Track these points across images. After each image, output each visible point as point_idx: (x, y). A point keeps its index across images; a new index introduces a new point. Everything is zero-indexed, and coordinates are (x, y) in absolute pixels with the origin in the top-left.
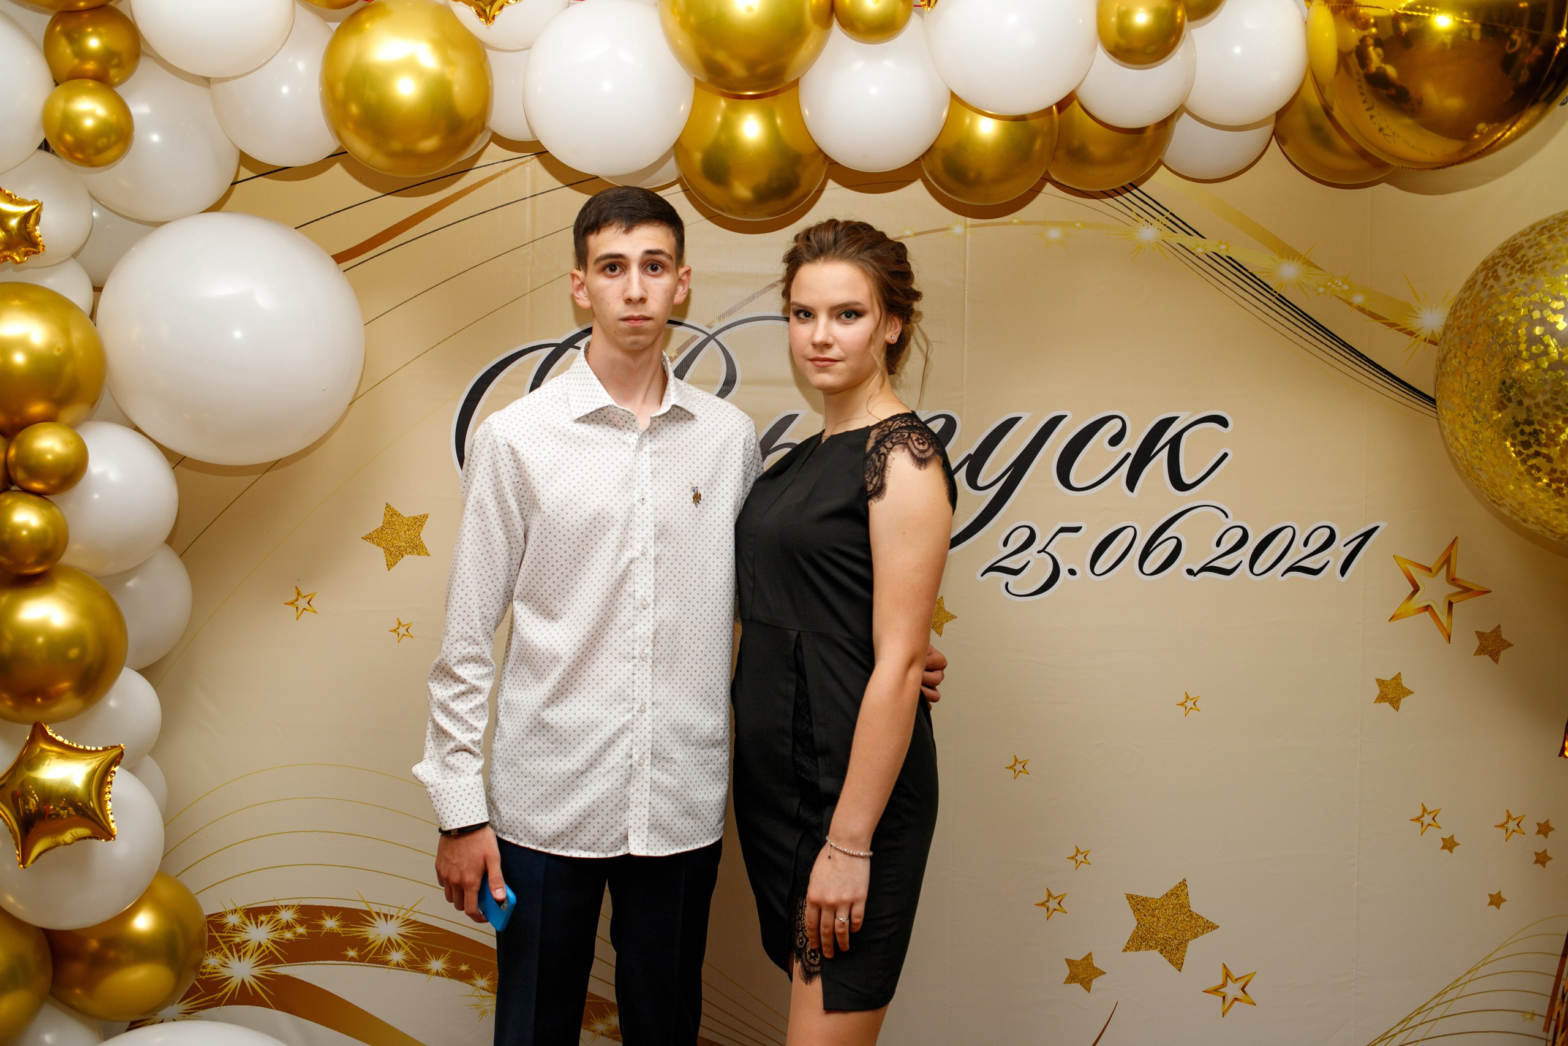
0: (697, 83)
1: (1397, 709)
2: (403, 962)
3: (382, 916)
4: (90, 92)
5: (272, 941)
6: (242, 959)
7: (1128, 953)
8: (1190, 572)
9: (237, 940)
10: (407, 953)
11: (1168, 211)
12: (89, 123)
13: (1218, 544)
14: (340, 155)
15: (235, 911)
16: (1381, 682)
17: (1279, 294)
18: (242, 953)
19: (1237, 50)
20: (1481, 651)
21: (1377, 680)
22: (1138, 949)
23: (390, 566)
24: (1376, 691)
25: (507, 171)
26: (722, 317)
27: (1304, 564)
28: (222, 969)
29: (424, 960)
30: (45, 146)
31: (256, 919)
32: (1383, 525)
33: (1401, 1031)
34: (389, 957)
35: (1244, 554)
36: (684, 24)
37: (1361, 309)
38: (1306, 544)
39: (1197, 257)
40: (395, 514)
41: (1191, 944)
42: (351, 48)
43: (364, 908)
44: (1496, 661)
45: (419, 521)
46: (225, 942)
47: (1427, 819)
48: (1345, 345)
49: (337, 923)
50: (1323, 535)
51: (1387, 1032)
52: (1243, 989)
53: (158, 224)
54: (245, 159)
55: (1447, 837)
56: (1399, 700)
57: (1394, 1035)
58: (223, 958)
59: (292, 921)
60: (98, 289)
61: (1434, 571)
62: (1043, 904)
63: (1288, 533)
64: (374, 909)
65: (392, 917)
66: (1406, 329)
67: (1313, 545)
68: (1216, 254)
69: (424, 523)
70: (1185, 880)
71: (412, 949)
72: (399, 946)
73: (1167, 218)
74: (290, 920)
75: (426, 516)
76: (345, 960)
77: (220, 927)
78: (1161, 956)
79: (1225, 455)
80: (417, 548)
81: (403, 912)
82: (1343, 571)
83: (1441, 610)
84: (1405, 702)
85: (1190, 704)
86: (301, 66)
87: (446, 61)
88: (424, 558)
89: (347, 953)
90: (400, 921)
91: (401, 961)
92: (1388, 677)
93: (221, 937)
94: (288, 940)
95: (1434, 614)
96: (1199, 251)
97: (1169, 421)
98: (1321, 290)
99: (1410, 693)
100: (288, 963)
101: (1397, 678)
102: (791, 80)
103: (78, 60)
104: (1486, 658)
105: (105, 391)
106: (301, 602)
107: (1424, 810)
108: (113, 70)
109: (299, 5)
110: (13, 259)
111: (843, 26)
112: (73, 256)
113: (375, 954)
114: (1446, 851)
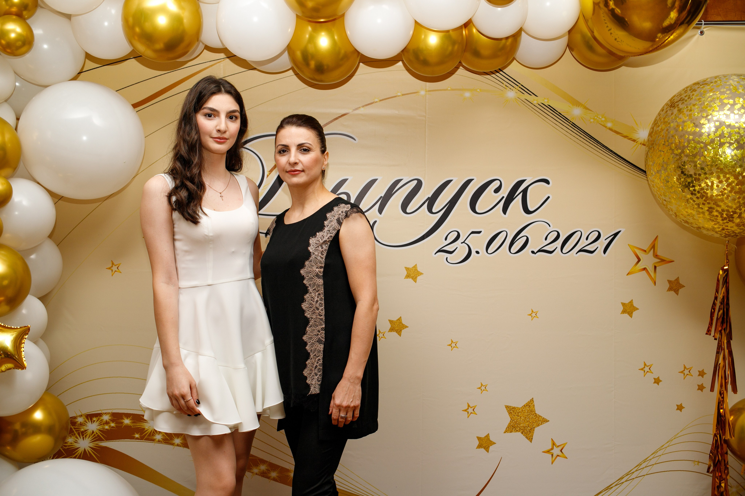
0: (298, 18)
1: (631, 317)
2: (161, 440)
4: (14, 21)
5: (99, 430)
6: (84, 439)
7: (506, 433)
8: (533, 252)
9: (82, 430)
11: (520, 84)
12: (13, 36)
13: (546, 239)
14: (132, 54)
15: (81, 416)
16: (623, 304)
17: (572, 123)
18: (84, 436)
20: (670, 289)
21: (622, 303)
22: (511, 432)
24: (621, 308)
25: (212, 66)
27: (586, 248)
28: (75, 444)
29: (172, 439)
31: (91, 419)
32: (623, 230)
33: (636, 471)
34: (155, 438)
35: (558, 244)
37: (610, 129)
38: (587, 239)
39: (534, 105)
41: (536, 429)
44: (677, 294)
46: (76, 431)
47: (647, 369)
48: (604, 146)
49: (130, 421)
50: (595, 235)
51: (630, 471)
52: (561, 451)
53: (46, 86)
54: (88, 57)
55: (656, 377)
56: (632, 313)
57: (633, 473)
58: (76, 438)
59: (109, 420)
60: (18, 117)
61: (647, 251)
62: (466, 410)
63: (579, 233)
66: (631, 139)
67: (591, 239)
68: (543, 104)
70: (533, 399)
73: (520, 87)
74: (108, 420)
76: (134, 439)
77: (74, 423)
78: (522, 435)
79: (549, 197)
82: (605, 252)
83: (651, 270)
84: (635, 314)
85: (534, 315)
86: (113, 12)
87: (181, 7)
89: (135, 435)
92: (627, 301)
93: (75, 428)
94: (107, 429)
95: (648, 272)
96: (535, 102)
97: (522, 182)
98: (592, 120)
99: (637, 309)
100: (106, 440)
101: (631, 302)
102: (340, 14)
103: (7, 7)
104: (672, 293)
105: (21, 164)
106: (114, 267)
107: (645, 365)
108: (25, 12)
112: (6, 101)
113: (148, 436)
114: (656, 384)
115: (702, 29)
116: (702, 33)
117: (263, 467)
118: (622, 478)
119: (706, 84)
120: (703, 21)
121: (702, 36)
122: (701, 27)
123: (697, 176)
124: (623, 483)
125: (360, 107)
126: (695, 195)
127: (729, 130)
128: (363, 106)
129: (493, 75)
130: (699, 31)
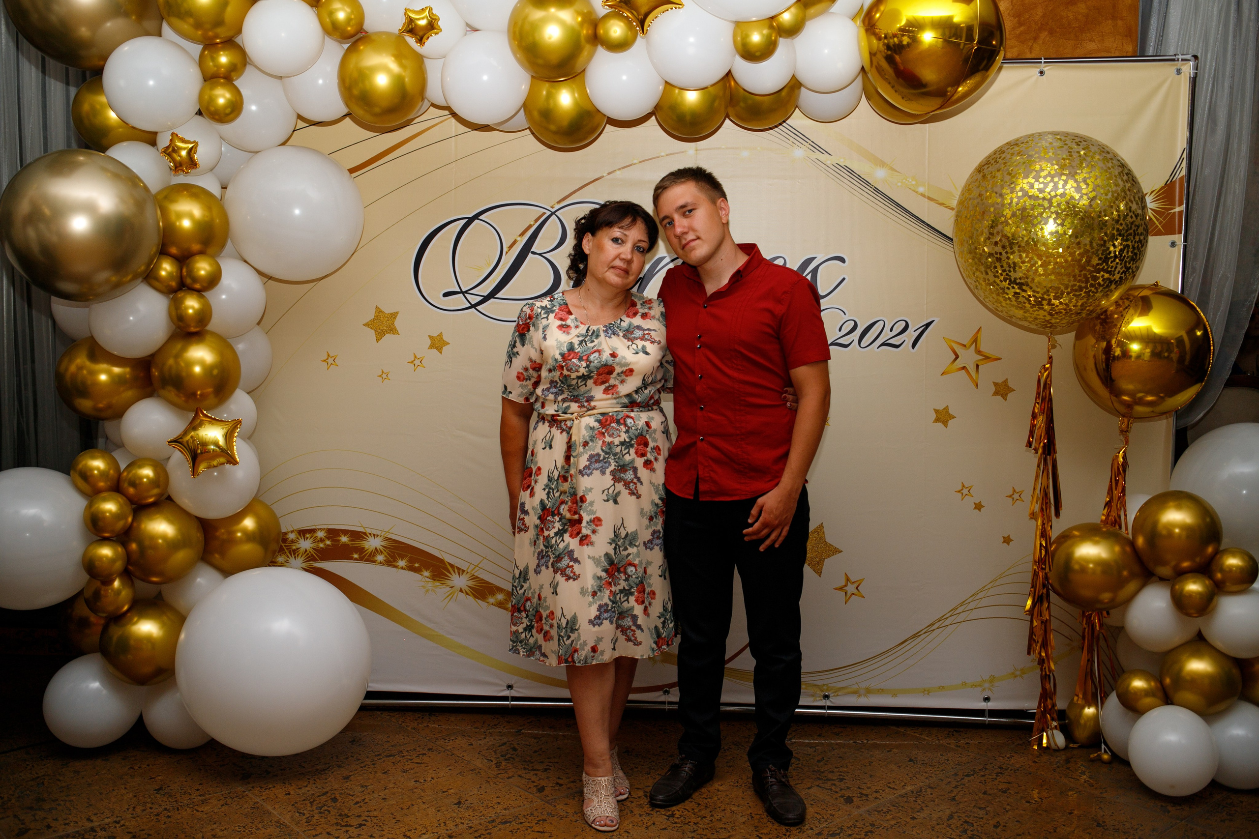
0: (532, 77)
1: (946, 426)
3: (372, 535)
4: (222, 85)
5: (313, 548)
6: (296, 559)
9: (294, 548)
10: (386, 556)
11: (807, 138)
12: (221, 101)
13: (840, 330)
14: (348, 115)
15: (292, 532)
16: (936, 411)
17: (874, 187)
18: (296, 556)
20: (995, 393)
21: (934, 409)
23: (378, 340)
24: (934, 416)
25: (442, 122)
26: (559, 202)
27: (891, 341)
28: (285, 564)
29: (395, 560)
30: (199, 113)
31: (304, 536)
32: (937, 320)
33: (951, 616)
34: (376, 559)
35: (855, 336)
36: (520, 46)
37: (923, 195)
38: (891, 330)
39: (827, 166)
40: (381, 311)
41: (826, 561)
42: (353, 60)
43: (363, 531)
44: (1006, 400)
45: (394, 315)
46: (287, 549)
47: (965, 491)
48: (914, 216)
49: (348, 539)
50: (901, 325)
51: (943, 616)
52: (857, 588)
54: (300, 117)
55: (977, 502)
56: (947, 422)
57: (947, 618)
58: (286, 558)
60: (224, 188)
61: (967, 346)
63: (881, 323)
64: (368, 531)
65: (378, 536)
66: (949, 206)
67: (895, 332)
68: (839, 165)
69: (396, 316)
70: (822, 524)
71: (388, 554)
72: (382, 552)
73: (810, 144)
74: (323, 537)
75: (397, 313)
76: (352, 560)
77: (285, 540)
79: (844, 279)
80: (393, 330)
81: (383, 533)
82: (914, 346)
83: (972, 369)
84: (950, 422)
86: (328, 69)
87: (401, 65)
88: (396, 336)
89: (353, 556)
90: (382, 538)
91: (382, 561)
92: (941, 408)
94: (321, 548)
95: (967, 372)
96: (828, 163)
97: (812, 259)
98: (899, 184)
99: (954, 417)
100: (319, 561)
101: (947, 408)
102: (579, 71)
103: (215, 69)
104: (999, 397)
105: (229, 242)
106: (330, 360)
107: (963, 486)
108: (233, 74)
109: (326, 37)
110: (183, 171)
111: (602, 45)
112: (211, 170)
113: (368, 556)
114: (977, 510)
115: (1041, 69)
116: (1042, 73)
117: (500, 597)
118: (933, 624)
119: (1017, 144)
120: (1043, 58)
121: (1042, 77)
122: (1041, 66)
123: (998, 256)
124: (934, 630)
125: (616, 170)
126: (998, 277)
127: (1032, 202)
128: (619, 169)
129: (776, 129)
130: (1038, 70)
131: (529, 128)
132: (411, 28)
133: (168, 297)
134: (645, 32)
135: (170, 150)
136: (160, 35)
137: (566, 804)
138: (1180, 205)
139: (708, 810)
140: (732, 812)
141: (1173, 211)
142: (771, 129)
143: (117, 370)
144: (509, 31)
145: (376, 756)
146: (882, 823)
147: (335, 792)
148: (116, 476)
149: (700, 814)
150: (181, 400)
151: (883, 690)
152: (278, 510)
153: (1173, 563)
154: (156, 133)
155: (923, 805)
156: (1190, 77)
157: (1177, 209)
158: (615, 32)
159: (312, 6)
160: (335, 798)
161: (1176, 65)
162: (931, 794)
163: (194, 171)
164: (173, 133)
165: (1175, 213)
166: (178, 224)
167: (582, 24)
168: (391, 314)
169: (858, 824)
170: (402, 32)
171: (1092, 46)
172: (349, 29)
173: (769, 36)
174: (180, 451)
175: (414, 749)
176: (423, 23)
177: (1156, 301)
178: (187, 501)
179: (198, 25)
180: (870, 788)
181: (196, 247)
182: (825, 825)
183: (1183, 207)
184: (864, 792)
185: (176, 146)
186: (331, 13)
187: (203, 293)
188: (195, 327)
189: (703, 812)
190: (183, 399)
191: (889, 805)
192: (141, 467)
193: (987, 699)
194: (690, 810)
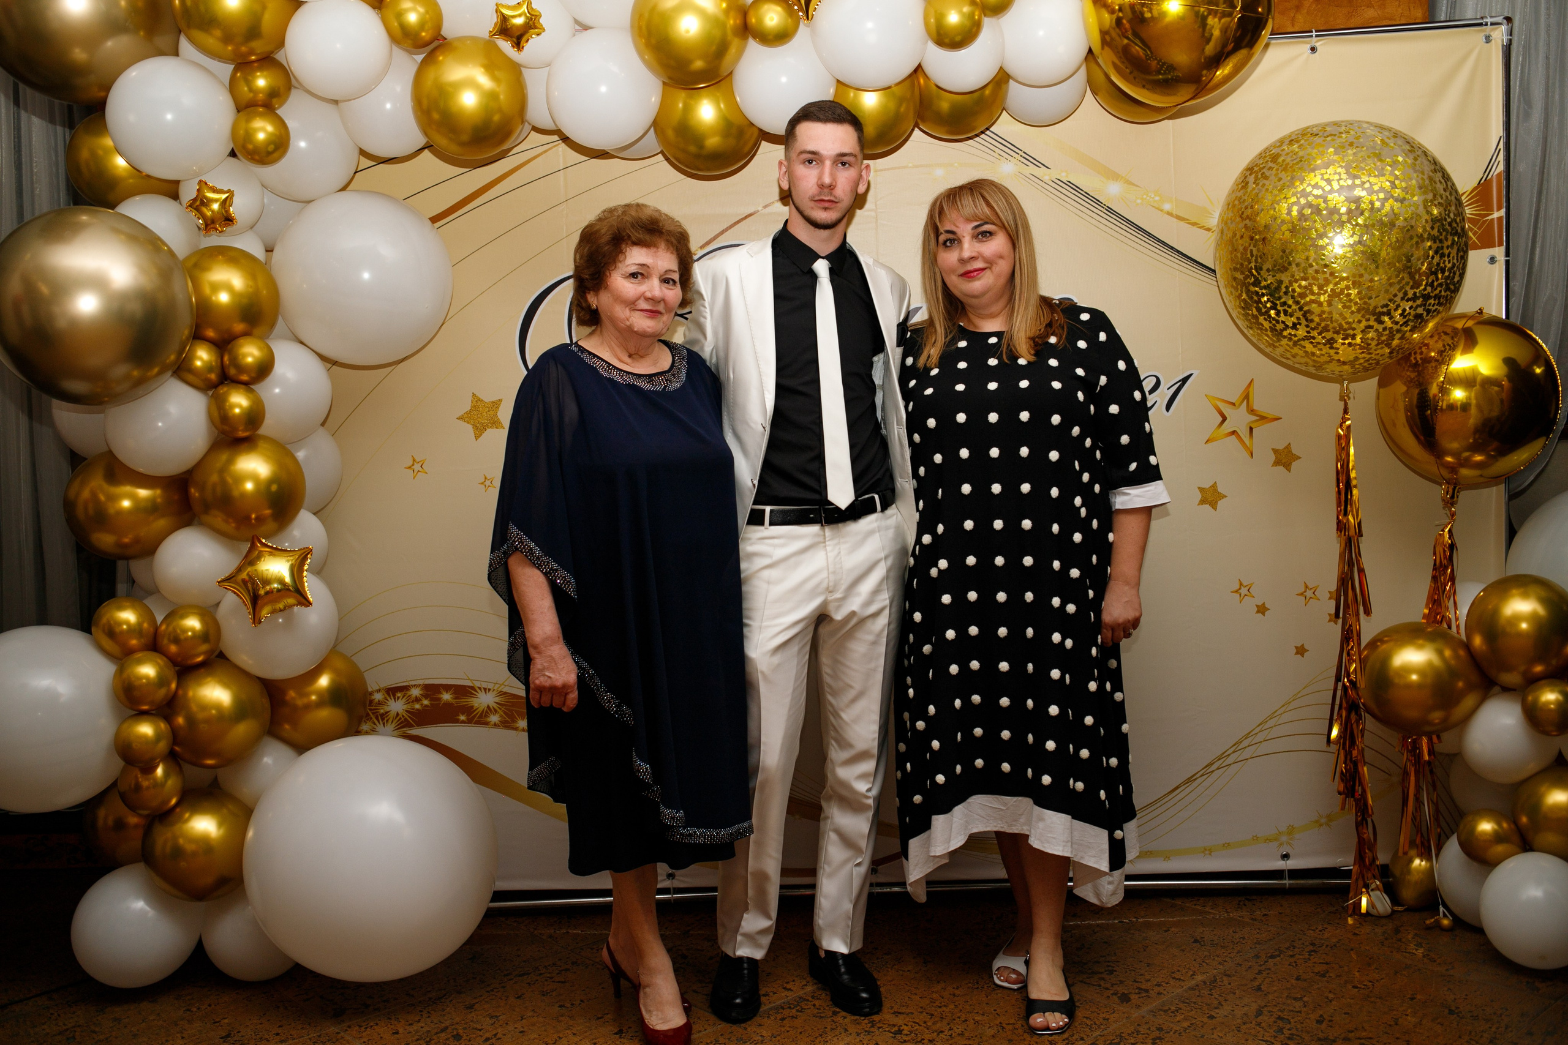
0: (664, 83)
1: (1215, 509)
2: (499, 722)
3: (483, 690)
4: (261, 115)
5: (406, 711)
6: (386, 725)
9: (382, 711)
10: (501, 716)
11: (1020, 150)
12: (261, 136)
14: (428, 147)
15: (379, 691)
16: (1202, 490)
17: (1108, 207)
18: (385, 721)
19: (1041, 33)
20: (1276, 463)
21: (1199, 488)
23: (477, 437)
24: (1199, 496)
25: (545, 152)
26: (702, 247)
28: (372, 733)
29: (514, 721)
30: (233, 154)
31: (394, 696)
32: (1196, 373)
33: (1234, 752)
34: (489, 720)
36: (648, 45)
37: (1170, 214)
39: (1045, 182)
40: (479, 400)
42: (431, 74)
43: (470, 684)
44: (1289, 470)
45: (497, 404)
46: (373, 713)
47: (1244, 591)
48: (1159, 241)
49: (451, 696)
51: (1224, 753)
54: (363, 153)
55: (1260, 604)
56: (1216, 503)
57: (1229, 755)
58: (373, 725)
59: (420, 696)
60: (269, 250)
61: (1237, 404)
64: (477, 684)
65: (489, 690)
66: (1204, 227)
68: (1059, 180)
69: (499, 405)
71: (505, 713)
72: (496, 711)
73: (1021, 156)
74: (418, 695)
75: (500, 401)
76: (458, 723)
77: (371, 702)
80: (496, 423)
81: (497, 686)
82: (1168, 407)
83: (1244, 433)
84: (1220, 504)
86: (398, 89)
87: (494, 78)
89: (459, 717)
90: (495, 692)
91: (497, 722)
92: (1207, 485)
93: (370, 710)
94: (417, 710)
95: (1239, 437)
96: (1046, 178)
98: (1139, 201)
99: (1225, 496)
100: (418, 726)
101: (1214, 485)
102: (725, 74)
103: (251, 95)
104: (1281, 468)
105: (280, 319)
106: (416, 466)
107: (1241, 584)
108: (274, 101)
109: (394, 47)
110: (217, 229)
111: (754, 38)
112: (251, 228)
113: (479, 717)
114: (1260, 614)
115: (1313, 45)
116: (1313, 49)
118: (1211, 764)
120: (1314, 31)
121: (1314, 55)
122: (1311, 41)
124: (1213, 771)
125: (773, 203)
129: (977, 139)
130: (1308, 46)
131: (662, 152)
132: (504, 29)
133: (206, 394)
134: (810, 17)
135: (198, 203)
136: (176, 53)
137: (760, 1025)
138: (1499, 209)
139: (945, 1022)
140: (977, 1022)
141: (1489, 218)
142: (970, 138)
143: (143, 493)
144: (632, 26)
145: (505, 975)
146: (1172, 1025)
147: (458, 1026)
148: (152, 630)
149: (934, 1028)
150: (230, 527)
151: (1151, 852)
152: (362, 662)
153: (1522, 668)
154: (177, 182)
155: (1221, 999)
156: (1503, 45)
157: (1496, 215)
158: (772, 19)
159: (374, 8)
160: (458, 1034)
161: (1484, 31)
162: (1230, 984)
163: (228, 229)
164: (200, 181)
165: (1493, 220)
166: (214, 298)
167: (727, 12)
168: (493, 402)
169: (1141, 1029)
170: (492, 34)
171: (1370, 13)
172: (424, 34)
173: (971, 15)
174: (235, 593)
175: (554, 964)
176: (519, 21)
177: (1480, 333)
178: (245, 658)
179: (227, 39)
180: (1149, 980)
181: (239, 327)
182: (1098, 1033)
183: (1502, 213)
184: (1143, 987)
185: (206, 197)
186: (400, 15)
187: (252, 387)
188: (245, 430)
189: (939, 1025)
190: (233, 525)
191: (1177, 1002)
192: (184, 616)
193: (1285, 857)
194: (921, 1023)
